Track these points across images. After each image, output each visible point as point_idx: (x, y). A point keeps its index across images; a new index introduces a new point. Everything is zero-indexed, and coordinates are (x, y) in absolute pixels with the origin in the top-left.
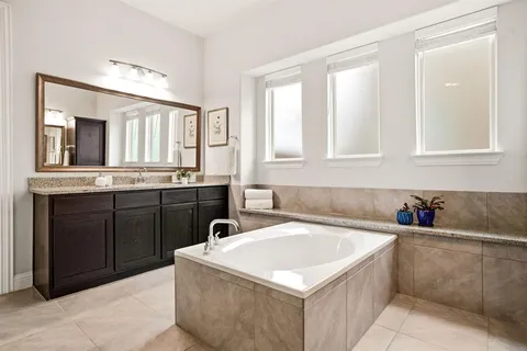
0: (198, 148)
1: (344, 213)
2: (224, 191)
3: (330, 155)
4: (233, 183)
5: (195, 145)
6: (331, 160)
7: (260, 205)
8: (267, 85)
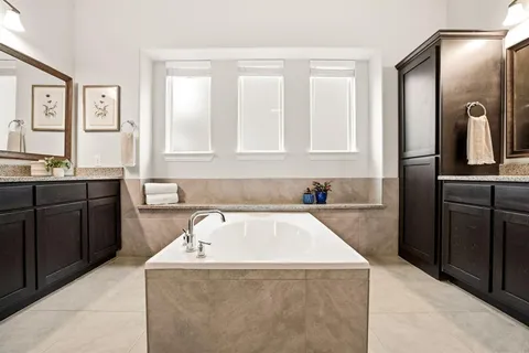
0: (67, 131)
1: (253, 201)
2: (115, 187)
3: (240, 149)
4: (128, 176)
5: (63, 127)
6: (241, 154)
7: (165, 199)
8: (167, 72)
